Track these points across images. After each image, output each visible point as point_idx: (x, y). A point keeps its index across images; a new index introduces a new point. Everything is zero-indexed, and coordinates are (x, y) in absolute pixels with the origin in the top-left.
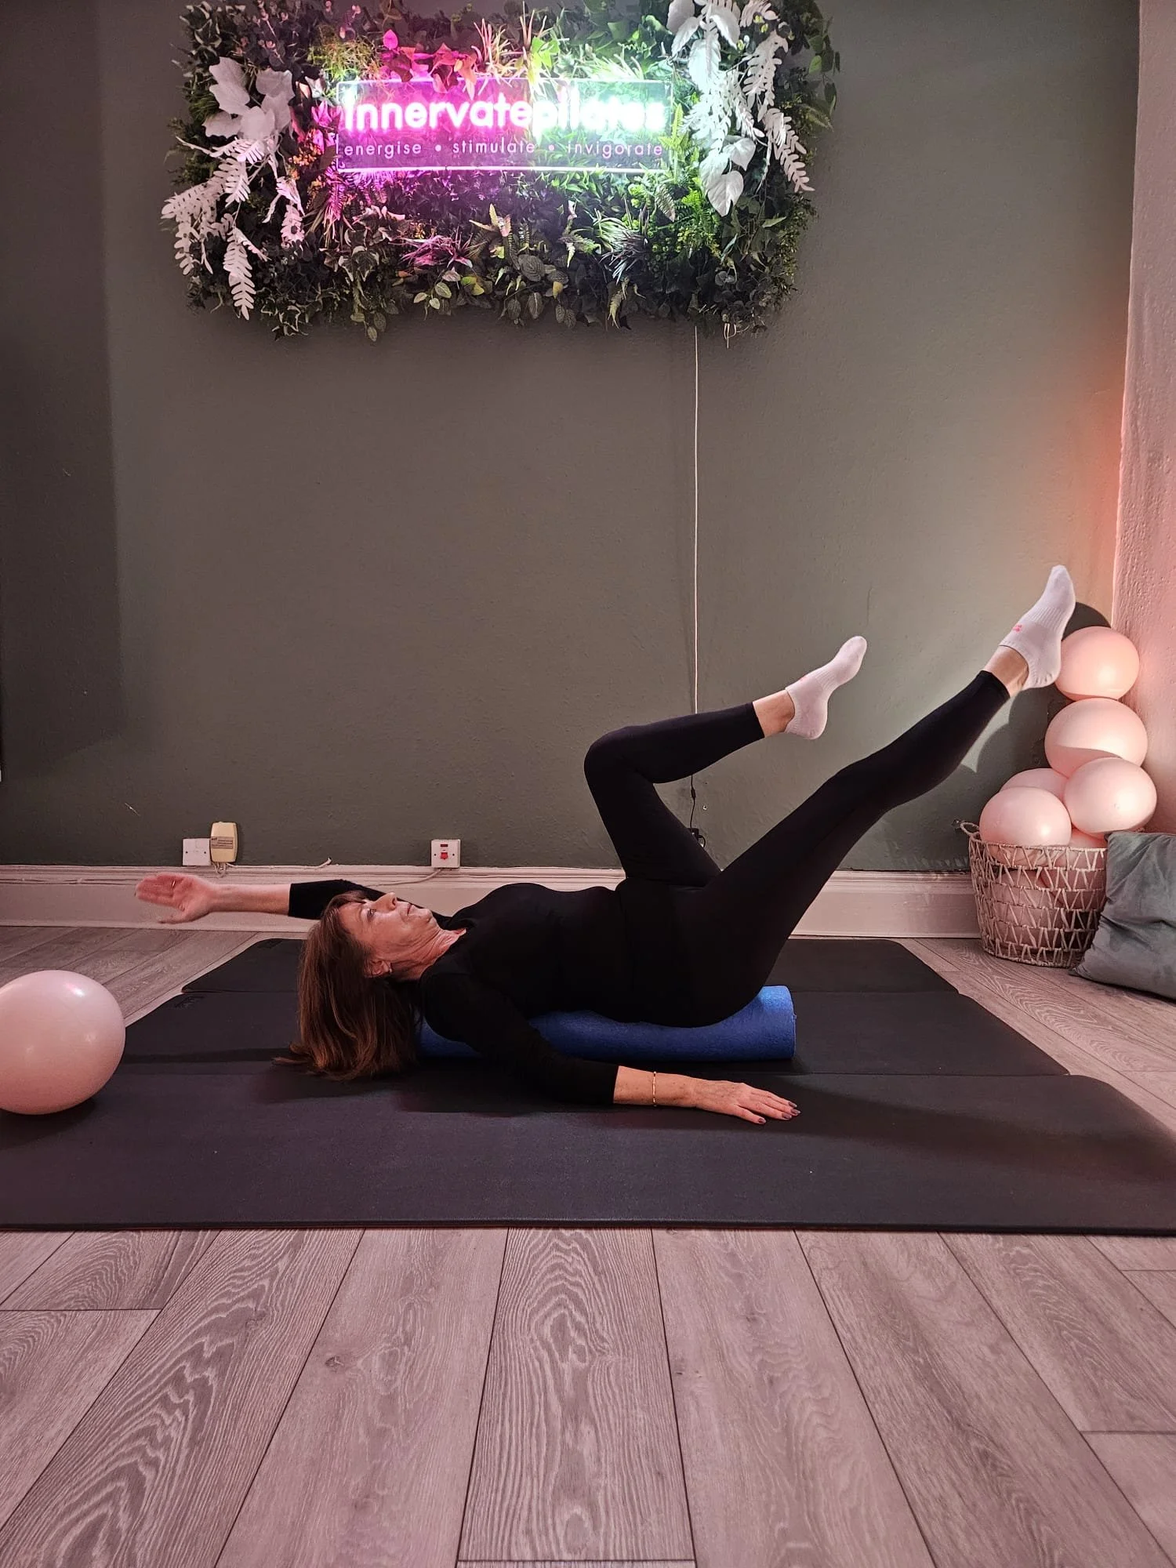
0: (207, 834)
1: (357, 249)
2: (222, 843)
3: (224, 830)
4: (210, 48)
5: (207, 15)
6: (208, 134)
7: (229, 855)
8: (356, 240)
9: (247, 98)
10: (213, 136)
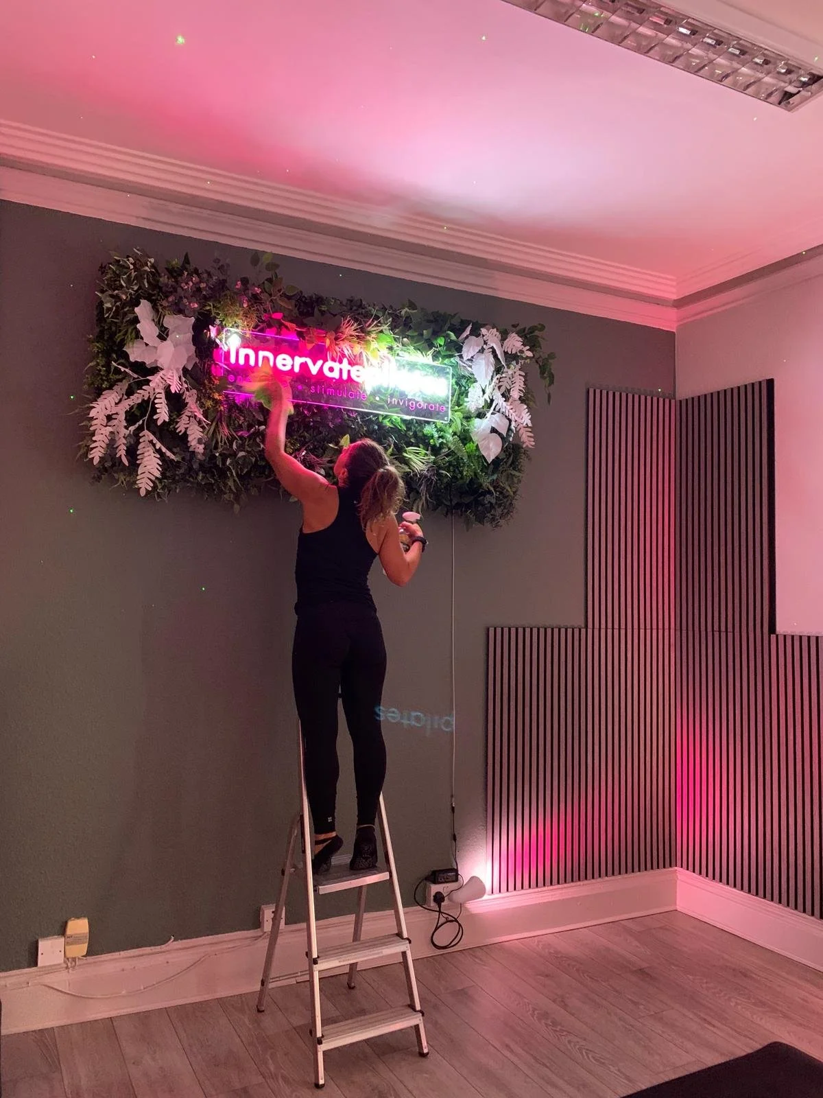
0: (62, 932)
1: (241, 454)
2: (76, 940)
3: (79, 926)
4: (130, 291)
5: (132, 267)
6: (132, 359)
7: (84, 948)
8: (241, 447)
9: (156, 331)
10: (136, 362)
